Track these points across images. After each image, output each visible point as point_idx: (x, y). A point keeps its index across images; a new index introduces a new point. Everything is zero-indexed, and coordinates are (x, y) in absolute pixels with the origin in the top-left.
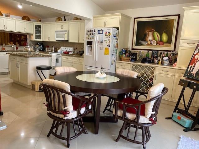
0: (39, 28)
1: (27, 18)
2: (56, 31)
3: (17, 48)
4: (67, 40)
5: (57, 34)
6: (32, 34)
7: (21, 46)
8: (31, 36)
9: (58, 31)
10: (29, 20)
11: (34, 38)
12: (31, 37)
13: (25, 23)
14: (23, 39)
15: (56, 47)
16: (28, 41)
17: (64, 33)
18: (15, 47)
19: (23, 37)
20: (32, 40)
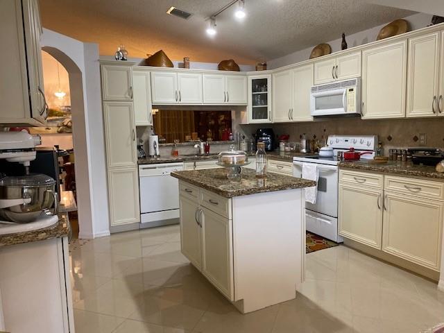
0: (263, 89)
1: (230, 65)
2: (314, 89)
3: (207, 149)
4: (355, 112)
5: (316, 97)
6: (244, 108)
7: (217, 142)
8: (242, 112)
9: (321, 88)
10: (235, 68)
11: (248, 118)
12: (240, 113)
13: (227, 77)
14: (223, 123)
15: (312, 138)
16: (234, 127)
17: (344, 90)
18: (202, 147)
19: (222, 117)
20: (243, 122)
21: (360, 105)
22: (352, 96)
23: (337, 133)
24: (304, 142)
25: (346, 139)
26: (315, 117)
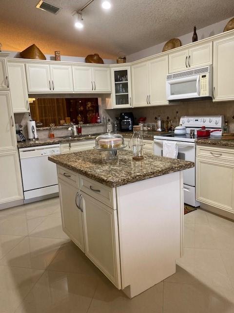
0: (124, 79)
1: (95, 58)
2: (169, 77)
3: (79, 131)
4: (208, 95)
6: (108, 95)
7: (88, 125)
8: (107, 99)
9: (176, 76)
10: (100, 61)
11: (112, 104)
12: (105, 100)
13: (92, 69)
14: (91, 108)
16: (101, 111)
18: (75, 130)
19: (89, 104)
20: (109, 108)
22: (205, 82)
24: (159, 123)
25: (196, 118)
26: (170, 101)
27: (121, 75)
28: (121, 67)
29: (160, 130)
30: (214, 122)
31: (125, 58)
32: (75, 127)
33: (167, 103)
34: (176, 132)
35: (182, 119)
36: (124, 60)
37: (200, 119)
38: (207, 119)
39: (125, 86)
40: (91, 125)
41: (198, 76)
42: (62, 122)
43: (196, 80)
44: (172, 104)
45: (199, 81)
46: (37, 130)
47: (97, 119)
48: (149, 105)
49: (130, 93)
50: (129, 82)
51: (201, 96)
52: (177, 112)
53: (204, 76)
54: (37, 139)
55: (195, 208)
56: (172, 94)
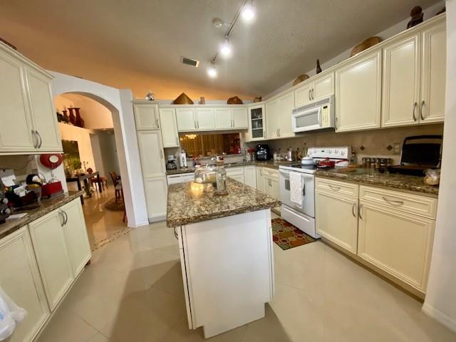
0: (259, 116)
1: (235, 100)
2: (294, 111)
4: (329, 126)
5: (297, 118)
6: (246, 130)
7: (230, 155)
8: (246, 134)
9: (300, 109)
10: (239, 102)
11: (250, 137)
13: (232, 110)
15: (296, 150)
17: (319, 108)
21: (334, 119)
22: (327, 113)
23: (315, 146)
24: (290, 153)
25: (323, 150)
26: (296, 133)
27: (257, 113)
28: (257, 106)
29: (290, 160)
30: (339, 153)
31: (261, 98)
32: (218, 157)
33: (294, 135)
34: (303, 162)
35: (309, 150)
36: (260, 99)
37: (326, 150)
38: (333, 150)
39: (261, 122)
40: (232, 155)
41: (320, 108)
42: (208, 153)
43: (317, 112)
44: (298, 136)
45: (321, 112)
46: (187, 160)
47: (237, 150)
48: (279, 137)
49: (264, 128)
50: (264, 118)
51: (323, 127)
52: (305, 144)
53: (325, 107)
54: (187, 167)
55: (315, 240)
56: (297, 127)
